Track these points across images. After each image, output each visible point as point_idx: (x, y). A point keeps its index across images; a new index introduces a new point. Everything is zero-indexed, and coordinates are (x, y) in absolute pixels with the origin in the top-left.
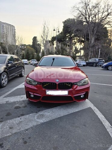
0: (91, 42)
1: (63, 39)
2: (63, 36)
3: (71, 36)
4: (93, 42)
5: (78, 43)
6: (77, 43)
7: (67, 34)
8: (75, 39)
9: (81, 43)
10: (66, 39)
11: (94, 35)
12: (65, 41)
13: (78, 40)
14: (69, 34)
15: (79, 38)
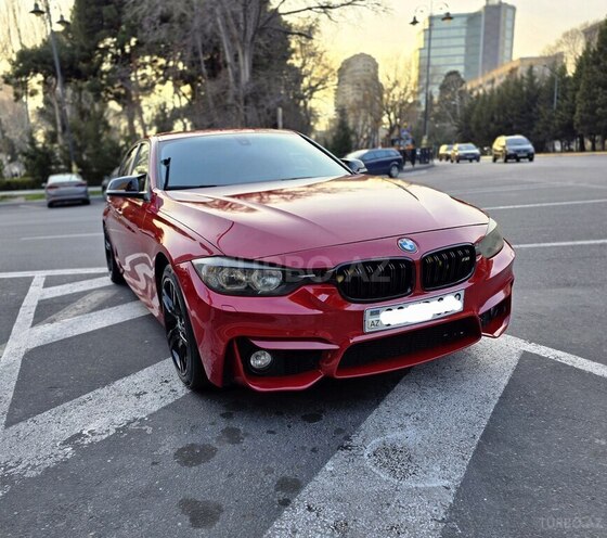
0: (237, 76)
1: (83, 66)
2: (82, 49)
3: (123, 50)
4: (246, 75)
5: (163, 83)
6: (158, 87)
7: (102, 40)
8: (144, 65)
9: (179, 86)
10: (101, 62)
11: (248, 45)
12: (96, 72)
13: (161, 67)
14: (115, 40)
15: (162, 61)
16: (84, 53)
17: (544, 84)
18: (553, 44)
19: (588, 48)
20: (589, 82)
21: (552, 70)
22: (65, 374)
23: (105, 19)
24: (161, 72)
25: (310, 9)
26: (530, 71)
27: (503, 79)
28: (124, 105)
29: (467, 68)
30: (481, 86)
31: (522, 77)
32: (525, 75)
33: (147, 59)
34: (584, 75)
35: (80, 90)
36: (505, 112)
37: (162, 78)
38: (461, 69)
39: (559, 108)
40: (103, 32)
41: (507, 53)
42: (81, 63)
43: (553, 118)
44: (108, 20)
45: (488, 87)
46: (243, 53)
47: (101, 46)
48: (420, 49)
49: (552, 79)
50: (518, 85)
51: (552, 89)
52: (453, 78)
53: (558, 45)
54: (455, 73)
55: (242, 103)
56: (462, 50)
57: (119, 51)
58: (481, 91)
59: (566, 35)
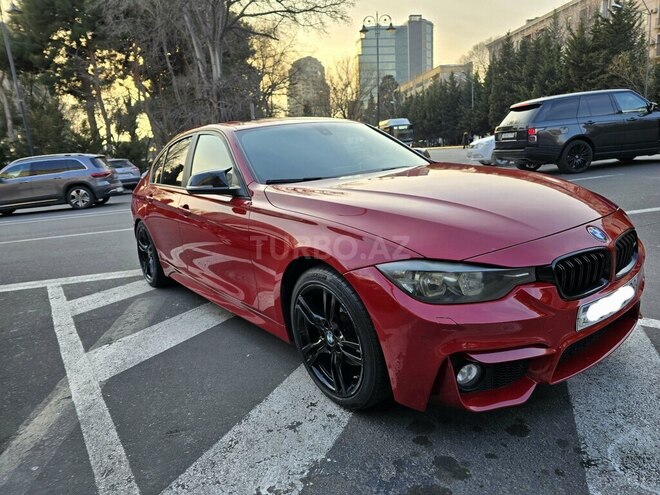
2: (33, 40)
3: (79, 43)
4: (217, 71)
5: (123, 77)
6: (118, 81)
7: (55, 32)
8: (102, 59)
9: (141, 81)
10: (55, 54)
11: (217, 42)
12: (49, 64)
13: (120, 61)
14: (69, 32)
15: (121, 56)
16: (35, 45)
17: (463, 88)
18: (467, 55)
19: (494, 59)
20: (498, 87)
21: (468, 76)
22: (176, 411)
23: (58, 10)
24: (120, 67)
25: (275, 12)
26: (452, 77)
27: (430, 83)
28: (81, 99)
29: (398, 73)
30: (411, 89)
31: (446, 82)
32: (448, 80)
33: (105, 52)
34: (494, 81)
35: (32, 82)
36: (434, 110)
37: (122, 72)
38: (394, 73)
39: (476, 107)
40: (56, 23)
41: (428, 61)
42: (32, 55)
43: (473, 116)
44: (62, 12)
45: (419, 89)
46: (214, 50)
47: (55, 38)
48: (359, 55)
49: (469, 84)
50: (443, 88)
51: (470, 92)
52: (389, 81)
53: (471, 56)
54: (390, 77)
55: (215, 98)
56: (393, 58)
57: (74, 43)
58: (413, 93)
59: (476, 48)
